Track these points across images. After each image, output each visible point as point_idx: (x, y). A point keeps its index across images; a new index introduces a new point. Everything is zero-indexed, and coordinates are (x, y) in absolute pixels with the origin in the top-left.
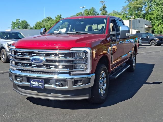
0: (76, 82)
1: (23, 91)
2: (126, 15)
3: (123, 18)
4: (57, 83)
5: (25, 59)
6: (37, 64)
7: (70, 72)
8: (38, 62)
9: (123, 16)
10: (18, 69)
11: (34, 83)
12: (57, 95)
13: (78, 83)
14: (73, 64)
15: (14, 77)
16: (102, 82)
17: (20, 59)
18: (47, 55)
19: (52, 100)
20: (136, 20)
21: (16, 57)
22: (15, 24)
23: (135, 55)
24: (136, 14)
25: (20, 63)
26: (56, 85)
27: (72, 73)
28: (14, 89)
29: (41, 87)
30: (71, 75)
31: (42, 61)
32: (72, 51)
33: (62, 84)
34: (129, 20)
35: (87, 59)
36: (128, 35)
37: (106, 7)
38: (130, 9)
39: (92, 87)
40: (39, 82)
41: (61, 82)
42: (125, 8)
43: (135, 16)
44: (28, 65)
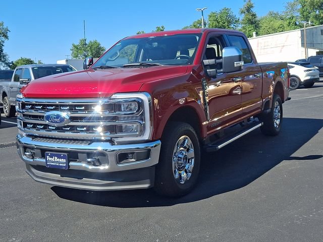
0: (122, 157)
1: (37, 173)
2: (294, 20)
3: (289, 26)
4: (89, 160)
5: (38, 116)
6: (56, 125)
7: (112, 138)
8: (56, 122)
9: (288, 21)
10: (29, 136)
11: (53, 159)
12: (93, 182)
13: (128, 159)
14: (117, 123)
15: (22, 149)
16: (182, 156)
17: (30, 116)
18: (72, 108)
19: (90, 191)
20: (314, 30)
21: (25, 113)
22: (77, 48)
23: (281, 102)
24: (316, 17)
25: (31, 124)
26: (89, 163)
27: (116, 140)
28: (26, 170)
29: (64, 167)
30: (114, 145)
31: (62, 120)
32: (113, 100)
33: (98, 160)
34: (301, 30)
35: (143, 114)
36: (239, 65)
37: (254, 5)
38: (303, 7)
39: (156, 166)
40: (59, 157)
41: (96, 157)
42: (292, 7)
43: (315, 21)
44: (42, 127)
